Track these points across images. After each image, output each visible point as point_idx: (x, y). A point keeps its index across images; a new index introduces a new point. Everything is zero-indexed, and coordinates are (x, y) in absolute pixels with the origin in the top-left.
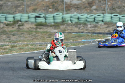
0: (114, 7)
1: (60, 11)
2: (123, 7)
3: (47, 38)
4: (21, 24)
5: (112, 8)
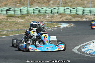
0: (66, 2)
2: (73, 2)
3: (13, 26)
5: (65, 3)
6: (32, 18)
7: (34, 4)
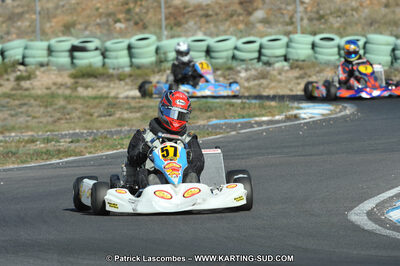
0: (321, 12)
1: (152, 29)
2: (350, 12)
4: (25, 74)
5: (316, 16)
7: (186, 22)
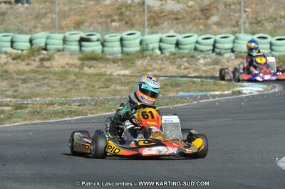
0: (259, 19)
1: (137, 27)
2: (279, 19)
3: (99, 88)
4: (46, 57)
5: (255, 21)
6: (154, 66)
7: (162, 23)
